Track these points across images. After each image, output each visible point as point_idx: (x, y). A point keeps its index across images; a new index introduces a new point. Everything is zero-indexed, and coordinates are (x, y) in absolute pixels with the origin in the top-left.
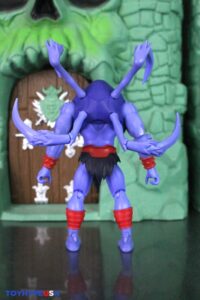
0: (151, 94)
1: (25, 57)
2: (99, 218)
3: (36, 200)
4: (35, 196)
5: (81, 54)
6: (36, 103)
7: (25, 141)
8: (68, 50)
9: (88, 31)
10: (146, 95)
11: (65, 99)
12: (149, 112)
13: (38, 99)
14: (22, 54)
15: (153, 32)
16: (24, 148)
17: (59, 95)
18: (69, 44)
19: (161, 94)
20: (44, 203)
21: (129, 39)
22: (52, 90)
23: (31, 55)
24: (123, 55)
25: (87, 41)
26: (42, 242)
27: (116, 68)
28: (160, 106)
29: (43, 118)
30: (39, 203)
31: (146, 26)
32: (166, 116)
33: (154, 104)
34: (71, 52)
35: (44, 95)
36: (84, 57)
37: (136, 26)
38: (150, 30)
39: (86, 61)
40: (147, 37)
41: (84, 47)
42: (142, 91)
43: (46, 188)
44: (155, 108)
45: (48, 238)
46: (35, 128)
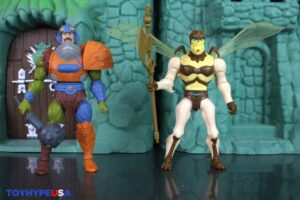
0: (123, 51)
1: (18, 17)
3: (28, 135)
4: (27, 132)
5: (63, 16)
6: (29, 56)
7: (20, 87)
8: (53, 12)
10: (119, 51)
12: (121, 65)
13: (31, 52)
14: (15, 14)
16: (19, 92)
18: (54, 7)
19: (132, 51)
20: (34, 138)
21: (106, 5)
22: (42, 45)
23: (22, 15)
24: (100, 18)
25: (70, 6)
26: (32, 171)
27: (95, 29)
28: (131, 60)
29: (34, 68)
30: (30, 138)
32: (135, 68)
33: (126, 58)
34: (56, 13)
35: (36, 49)
36: (66, 18)
40: (121, 4)
41: (66, 11)
42: (116, 47)
44: (126, 61)
46: (28, 76)
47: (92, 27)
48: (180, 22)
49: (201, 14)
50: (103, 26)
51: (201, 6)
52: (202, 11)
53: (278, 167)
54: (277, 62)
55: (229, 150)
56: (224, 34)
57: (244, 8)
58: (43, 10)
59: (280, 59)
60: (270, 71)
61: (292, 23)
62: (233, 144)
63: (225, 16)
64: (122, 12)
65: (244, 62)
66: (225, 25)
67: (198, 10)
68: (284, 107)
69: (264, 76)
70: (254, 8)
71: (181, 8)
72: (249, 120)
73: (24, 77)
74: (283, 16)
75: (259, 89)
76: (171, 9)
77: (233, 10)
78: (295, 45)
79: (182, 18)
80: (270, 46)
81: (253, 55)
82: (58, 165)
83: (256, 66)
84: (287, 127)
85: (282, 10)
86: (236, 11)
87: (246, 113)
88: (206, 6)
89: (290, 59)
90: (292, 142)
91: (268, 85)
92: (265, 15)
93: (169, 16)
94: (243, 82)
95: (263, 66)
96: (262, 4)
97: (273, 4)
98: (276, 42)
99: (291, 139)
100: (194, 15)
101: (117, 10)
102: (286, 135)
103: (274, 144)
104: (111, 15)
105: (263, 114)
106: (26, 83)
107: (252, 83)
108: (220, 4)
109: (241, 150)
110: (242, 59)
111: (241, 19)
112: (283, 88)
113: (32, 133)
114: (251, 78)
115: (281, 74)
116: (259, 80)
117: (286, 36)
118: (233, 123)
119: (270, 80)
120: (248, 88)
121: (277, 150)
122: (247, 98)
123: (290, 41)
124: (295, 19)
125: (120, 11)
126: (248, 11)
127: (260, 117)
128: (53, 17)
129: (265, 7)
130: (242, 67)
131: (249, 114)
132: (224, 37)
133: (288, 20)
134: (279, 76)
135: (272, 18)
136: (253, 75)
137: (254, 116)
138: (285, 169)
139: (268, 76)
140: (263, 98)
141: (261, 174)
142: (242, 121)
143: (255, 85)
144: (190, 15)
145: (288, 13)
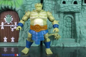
2: (18, 46)
3: (4, 41)
5: (15, 7)
6: (5, 18)
7: (2, 27)
9: (17, 2)
11: (12, 18)
13: (5, 17)
14: (1, 7)
15: (33, 3)
16: (2, 29)
17: (10, 17)
18: (12, 5)
20: (6, 42)
21: (27, 4)
22: (9, 15)
23: (3, 7)
24: (25, 8)
25: (17, 4)
26: (5, 51)
29: (6, 22)
30: (5, 42)
31: (31, 2)
34: (13, 6)
35: (7, 16)
37: (29, 1)
38: (32, 2)
39: (16, 9)
40: (31, 4)
41: (16, 6)
43: (7, 38)
45: (7, 51)
46: (4, 24)
47: (23, 11)
48: (48, 9)
49: (54, 7)
50: (26, 10)
51: (54, 5)
52: (54, 6)
53: (76, 51)
54: (75, 21)
55: (62, 46)
56: (61, 13)
57: (66, 6)
58: (9, 5)
59: (76, 20)
60: (74, 23)
61: (80, 10)
62: (63, 44)
63: (61, 8)
64: (32, 6)
65: (66, 21)
66: (61, 10)
67: (53, 6)
68: (77, 34)
69: (72, 25)
70: (69, 6)
71: (48, 5)
72: (68, 37)
73: (3, 24)
74: (77, 8)
75: (71, 28)
76: (46, 6)
77: (63, 6)
78: (80, 16)
79: (49, 8)
80: (73, 16)
81: (69, 19)
82: (13, 50)
83: (70, 22)
84: (78, 39)
85: (77, 6)
86: (64, 7)
87: (67, 35)
88: (56, 5)
89: (79, 20)
90: (79, 44)
91: (73, 27)
92: (72, 8)
93: (45, 7)
94: (66, 26)
95: (72, 22)
96: (71, 5)
97: (74, 5)
98: (75, 15)
99: (79, 42)
100: (52, 7)
101: (30, 6)
102: (78, 42)
103: (74, 44)
104: (28, 7)
105: (72, 35)
106: (4, 26)
107: (68, 27)
108: (59, 5)
109: (65, 46)
110: (66, 20)
111: (65, 9)
112: (77, 28)
113: (5, 41)
114: (68, 25)
115: (76, 24)
116: (70, 26)
117: (78, 13)
118: (63, 38)
119: (74, 26)
120: (67, 28)
121: (75, 46)
122: (67, 31)
123: (79, 15)
124: (80, 9)
125: (31, 6)
126: (67, 6)
127: (71, 36)
128: (12, 7)
129: (72, 6)
130: (66, 22)
131: (68, 36)
132: (61, 14)
133: (78, 9)
134: (76, 25)
135: (74, 9)
136: (69, 25)
137: (69, 36)
138: (77, 51)
139: (73, 25)
140: (71, 31)
141: (71, 52)
142: (65, 37)
143: (69, 27)
144: (51, 7)
145: (78, 7)
